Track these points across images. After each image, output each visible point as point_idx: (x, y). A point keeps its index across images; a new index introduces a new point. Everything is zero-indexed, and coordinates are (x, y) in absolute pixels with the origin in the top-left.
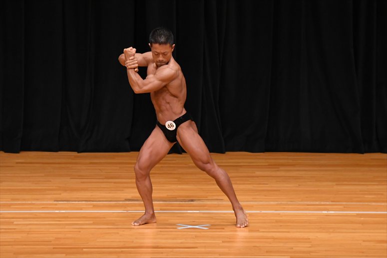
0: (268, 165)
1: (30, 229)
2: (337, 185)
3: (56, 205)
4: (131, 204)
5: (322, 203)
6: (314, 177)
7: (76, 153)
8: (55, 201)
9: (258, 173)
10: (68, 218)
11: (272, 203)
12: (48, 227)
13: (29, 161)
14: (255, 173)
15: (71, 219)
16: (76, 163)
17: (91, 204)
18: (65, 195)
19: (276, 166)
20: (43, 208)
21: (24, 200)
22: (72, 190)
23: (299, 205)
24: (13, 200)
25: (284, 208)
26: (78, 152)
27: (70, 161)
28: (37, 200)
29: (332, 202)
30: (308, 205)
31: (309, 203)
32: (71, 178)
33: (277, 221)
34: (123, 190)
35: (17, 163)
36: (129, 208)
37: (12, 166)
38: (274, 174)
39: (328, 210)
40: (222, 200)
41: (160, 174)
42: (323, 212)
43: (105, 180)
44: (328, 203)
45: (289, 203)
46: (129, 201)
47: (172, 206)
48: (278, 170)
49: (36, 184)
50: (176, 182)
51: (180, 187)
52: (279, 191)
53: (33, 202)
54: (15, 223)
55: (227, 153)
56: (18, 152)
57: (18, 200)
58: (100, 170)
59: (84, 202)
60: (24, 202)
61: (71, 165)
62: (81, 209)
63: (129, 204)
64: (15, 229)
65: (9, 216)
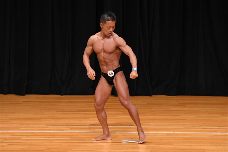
0: (179, 104)
1: (32, 142)
2: (221, 116)
3: (47, 127)
4: (94, 127)
5: (212, 127)
6: (208, 111)
7: (60, 95)
8: (47, 125)
9: (172, 109)
10: (54, 135)
11: (181, 127)
12: (42, 141)
13: (31, 100)
14: (170, 108)
15: (57, 137)
16: (60, 102)
17: (69, 128)
18: (53, 122)
19: (184, 104)
20: (39, 129)
21: (28, 124)
22: (58, 118)
23: (198, 128)
24: (21, 124)
25: (189, 130)
26: (61, 95)
27: (56, 100)
28: (36, 124)
29: (219, 127)
30: (203, 129)
31: (204, 127)
32: (57, 111)
33: (184, 139)
34: (88, 119)
35: (24, 102)
36: (92, 130)
37: (21, 104)
38: (182, 109)
39: (216, 132)
40: (150, 125)
41: (112, 109)
42: (213, 133)
43: (78, 112)
44: (216, 127)
45: (192, 127)
46: (92, 125)
47: (119, 129)
48: (185, 107)
49: (35, 114)
50: (121, 114)
51: (124, 117)
52: (185, 119)
53: (33, 126)
54: (22, 139)
55: (153, 96)
56: (24, 95)
57: (24, 124)
58: (74, 106)
59: (64, 126)
60: (28, 126)
61: (56, 103)
62: (63, 130)
63: (92, 127)
64: (22, 142)
65: (18, 134)
